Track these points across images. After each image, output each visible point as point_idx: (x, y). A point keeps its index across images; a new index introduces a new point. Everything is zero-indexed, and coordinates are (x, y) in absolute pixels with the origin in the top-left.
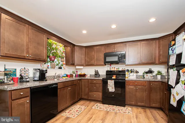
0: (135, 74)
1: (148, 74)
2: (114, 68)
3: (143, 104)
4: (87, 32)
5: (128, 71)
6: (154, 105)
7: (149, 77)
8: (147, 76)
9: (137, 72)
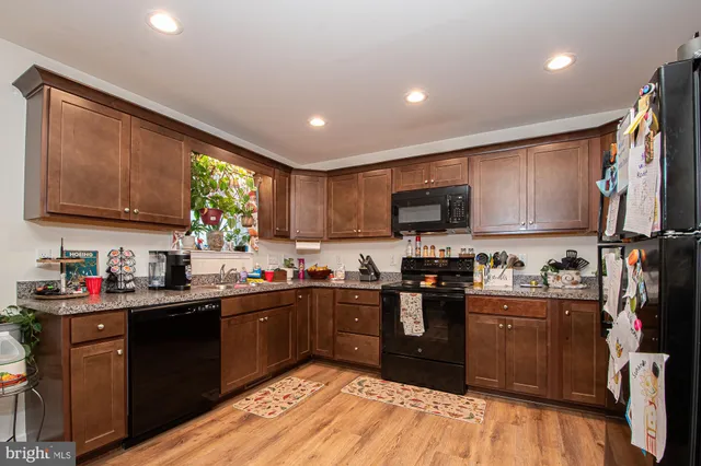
0: (509, 272)
1: (562, 273)
2: (433, 247)
3: (532, 388)
4: (326, 123)
5: (483, 258)
6: (577, 396)
7: (564, 284)
8: (558, 278)
9: (517, 264)
